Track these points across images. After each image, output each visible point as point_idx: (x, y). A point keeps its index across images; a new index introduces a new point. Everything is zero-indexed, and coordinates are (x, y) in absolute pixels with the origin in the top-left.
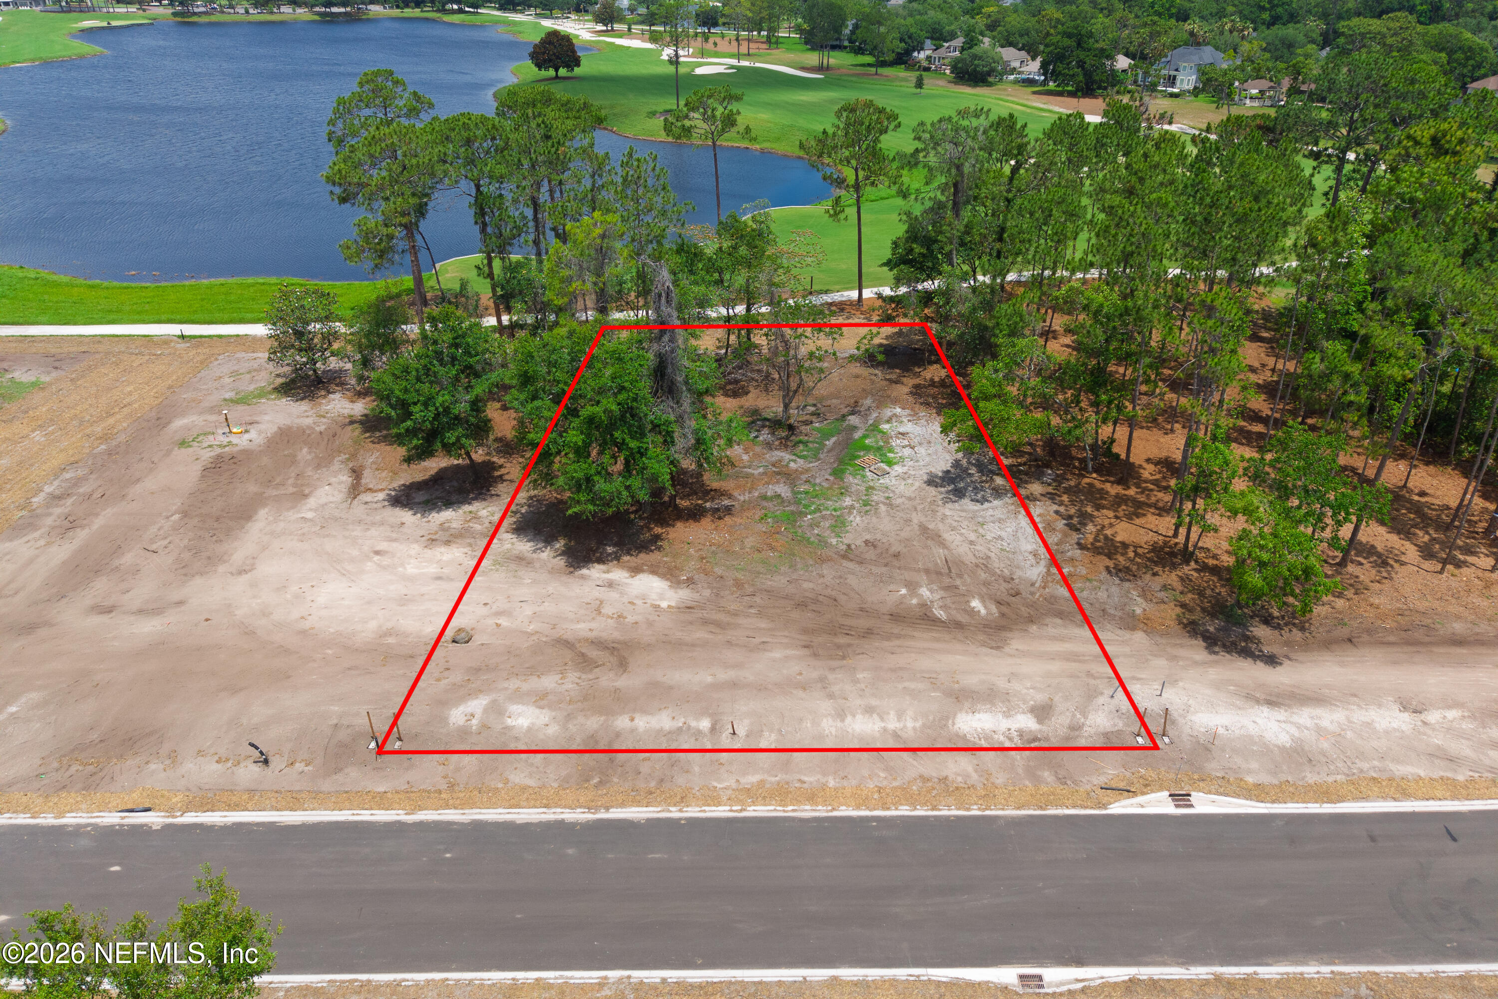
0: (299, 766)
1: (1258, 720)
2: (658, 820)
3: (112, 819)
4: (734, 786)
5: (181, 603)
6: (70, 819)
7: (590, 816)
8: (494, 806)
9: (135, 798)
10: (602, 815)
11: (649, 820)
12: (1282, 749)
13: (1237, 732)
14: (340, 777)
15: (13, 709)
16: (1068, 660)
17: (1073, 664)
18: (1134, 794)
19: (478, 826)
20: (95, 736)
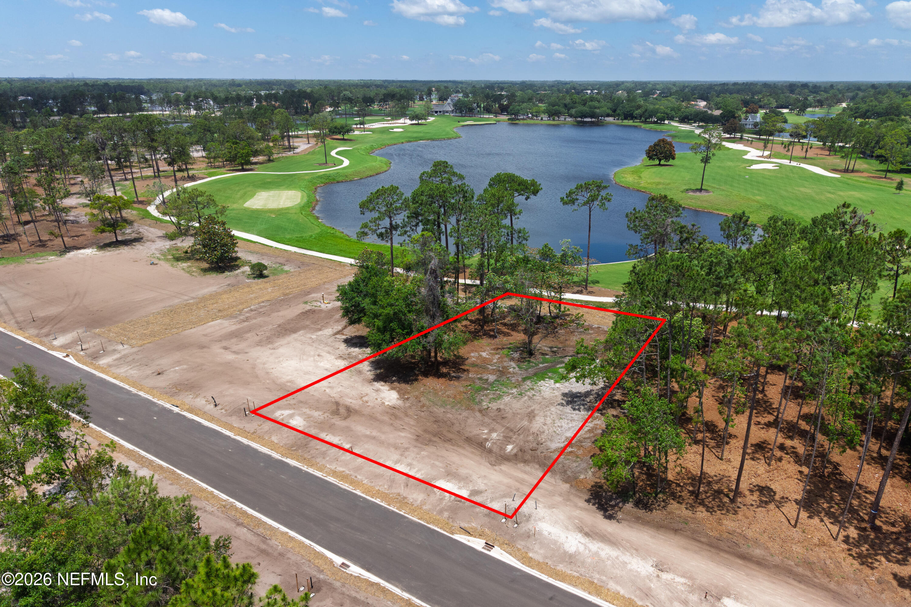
0: (223, 411)
1: (570, 537)
2: (297, 468)
3: (168, 406)
4: (333, 469)
5: (247, 353)
6: (159, 402)
7: (280, 458)
8: (258, 443)
9: (178, 403)
10: (284, 459)
11: (295, 467)
12: (565, 553)
13: (553, 537)
14: (229, 418)
15: (177, 368)
16: (517, 481)
17: (517, 483)
18: (471, 535)
19: (248, 446)
20: (186, 383)
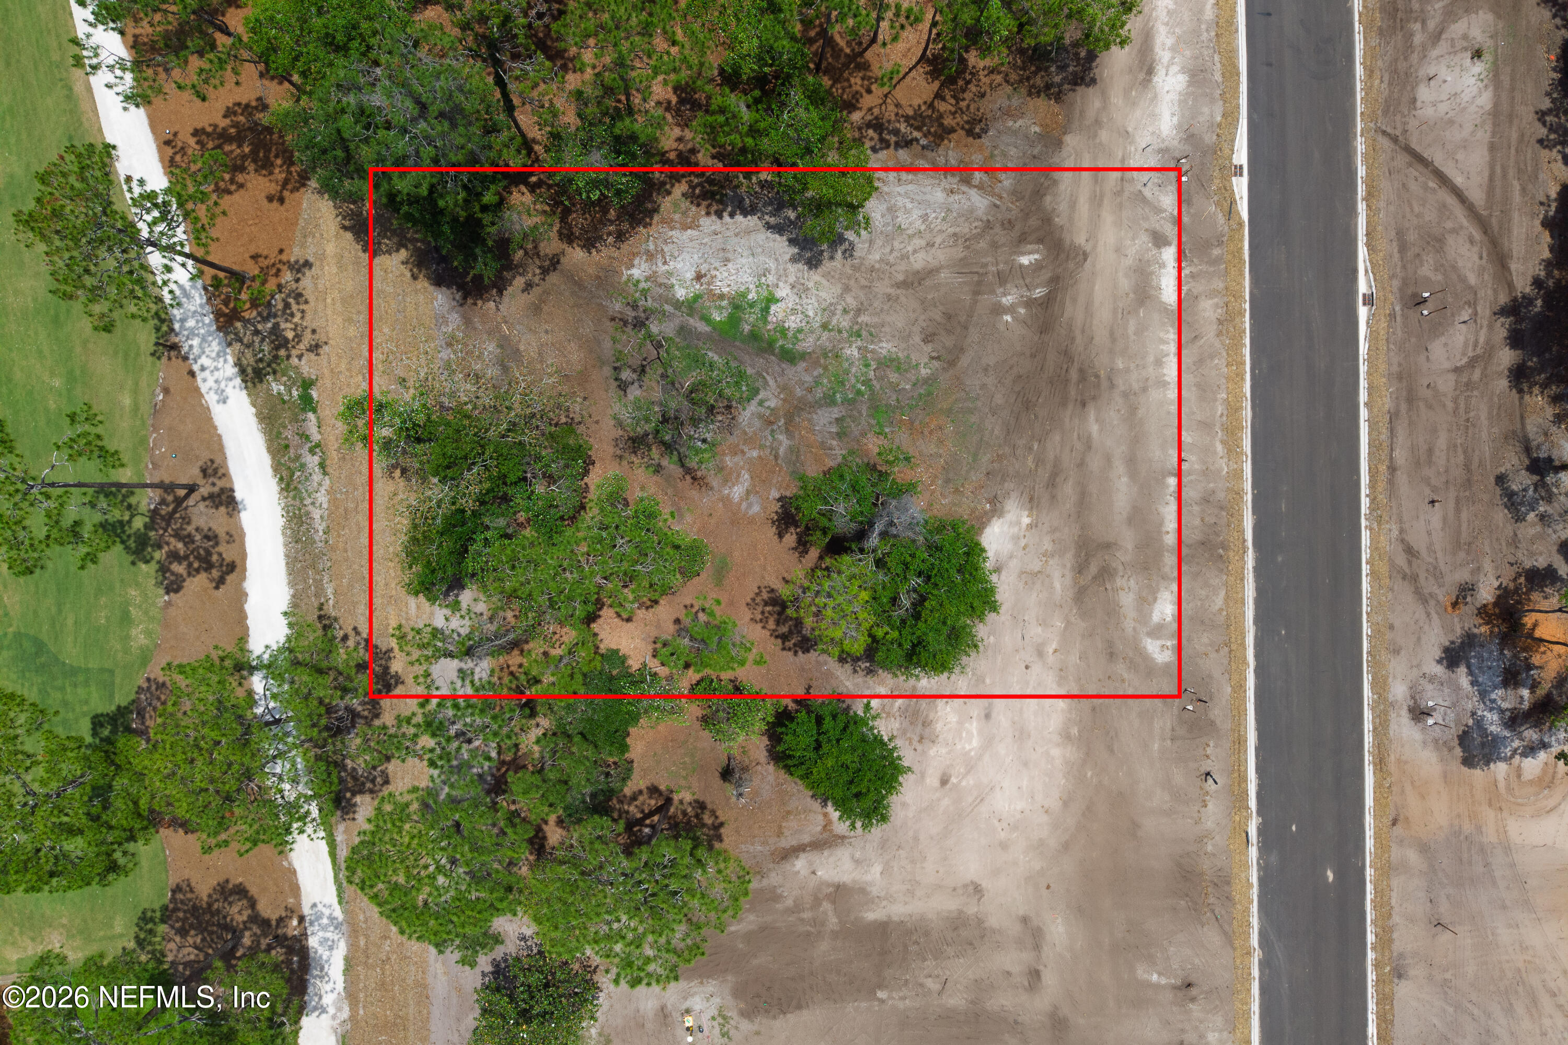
0: (1209, 751)
2: (1253, 507)
3: (1253, 852)
4: (1226, 460)
8: (1241, 616)
9: (1236, 845)
16: (1099, 206)
18: (1232, 200)
20: (1182, 903)
